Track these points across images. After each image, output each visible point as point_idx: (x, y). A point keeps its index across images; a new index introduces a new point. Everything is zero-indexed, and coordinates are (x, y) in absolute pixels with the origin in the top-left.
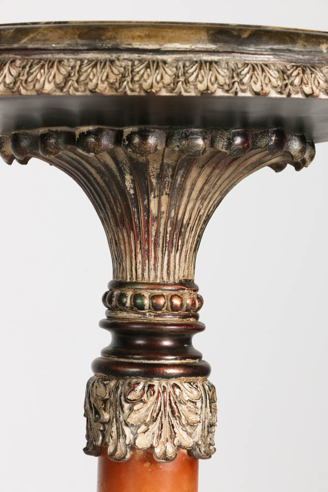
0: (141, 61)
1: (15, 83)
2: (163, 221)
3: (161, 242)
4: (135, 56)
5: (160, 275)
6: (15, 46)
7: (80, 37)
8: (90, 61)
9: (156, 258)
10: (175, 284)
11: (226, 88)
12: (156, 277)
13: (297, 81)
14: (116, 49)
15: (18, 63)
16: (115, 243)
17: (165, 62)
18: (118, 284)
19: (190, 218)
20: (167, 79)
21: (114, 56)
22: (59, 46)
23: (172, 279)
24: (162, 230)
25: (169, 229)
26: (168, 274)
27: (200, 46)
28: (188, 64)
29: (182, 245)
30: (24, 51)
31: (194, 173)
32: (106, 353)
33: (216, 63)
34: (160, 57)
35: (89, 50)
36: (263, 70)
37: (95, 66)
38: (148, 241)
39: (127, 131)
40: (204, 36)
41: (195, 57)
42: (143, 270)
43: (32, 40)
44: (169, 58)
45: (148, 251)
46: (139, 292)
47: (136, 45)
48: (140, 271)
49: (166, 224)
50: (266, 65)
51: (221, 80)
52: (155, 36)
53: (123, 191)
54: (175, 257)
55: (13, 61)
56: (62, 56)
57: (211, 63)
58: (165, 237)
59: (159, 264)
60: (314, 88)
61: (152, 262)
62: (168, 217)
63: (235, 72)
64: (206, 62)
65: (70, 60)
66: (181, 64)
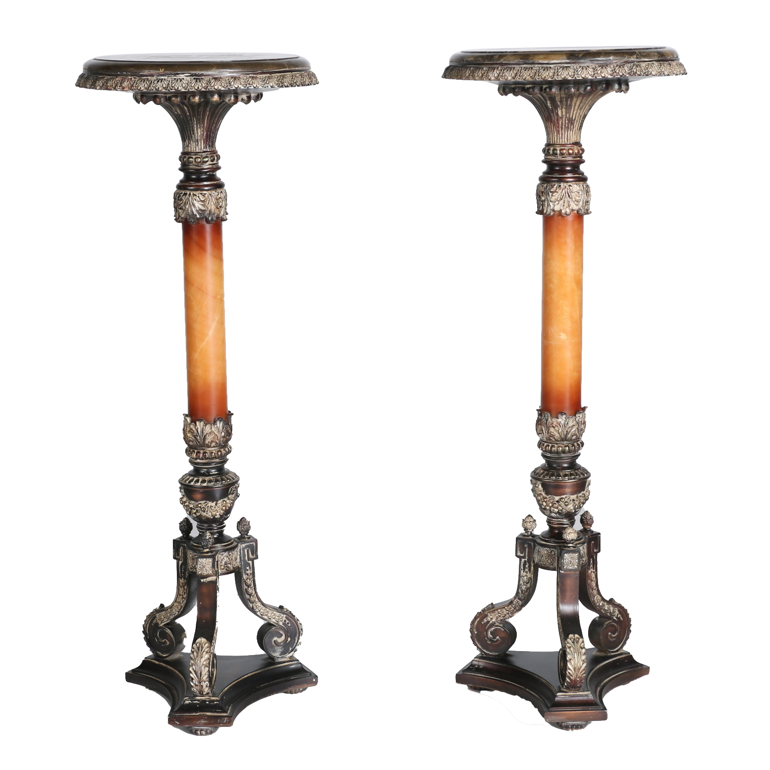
0: (542, 67)
1: (498, 76)
2: (564, 119)
3: (564, 127)
4: (540, 66)
5: (564, 141)
6: (499, 62)
7: (521, 59)
8: (524, 68)
9: (562, 134)
10: (570, 144)
11: (572, 76)
12: (562, 141)
13: (599, 72)
14: (533, 63)
15: (500, 68)
16: (546, 128)
17: (550, 68)
18: (548, 145)
19: (576, 117)
20: (551, 74)
21: (533, 66)
22: (514, 62)
23: (569, 142)
24: (564, 122)
25: (567, 122)
26: (567, 140)
27: (563, 61)
28: (559, 68)
29: (573, 128)
30: (502, 64)
31: (575, 100)
32: (544, 173)
33: (569, 67)
34: (549, 66)
35: (524, 64)
36: (586, 69)
37: (526, 70)
38: (558, 127)
39: (544, 86)
40: (565, 57)
41: (562, 65)
42: (557, 139)
43: (504, 60)
44: (552, 66)
45: (559, 131)
46: (555, 148)
47: (540, 62)
48: (556, 139)
49: (565, 120)
50: (588, 66)
51: (570, 74)
52: (547, 58)
53: (547, 107)
54: (570, 133)
55: (498, 68)
56: (515, 66)
57: (567, 67)
58: (565, 125)
59: (563, 136)
60: (606, 74)
61: (561, 135)
62: (566, 117)
63: (576, 71)
64: (565, 67)
65: (517, 67)
66: (556, 68)
